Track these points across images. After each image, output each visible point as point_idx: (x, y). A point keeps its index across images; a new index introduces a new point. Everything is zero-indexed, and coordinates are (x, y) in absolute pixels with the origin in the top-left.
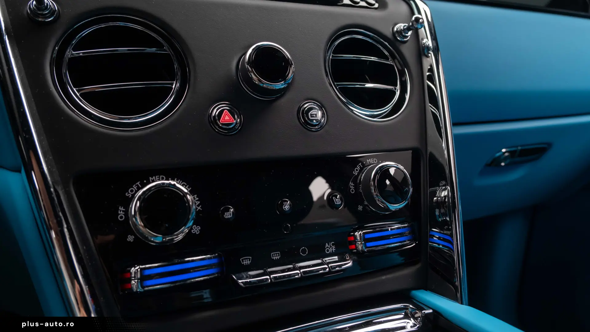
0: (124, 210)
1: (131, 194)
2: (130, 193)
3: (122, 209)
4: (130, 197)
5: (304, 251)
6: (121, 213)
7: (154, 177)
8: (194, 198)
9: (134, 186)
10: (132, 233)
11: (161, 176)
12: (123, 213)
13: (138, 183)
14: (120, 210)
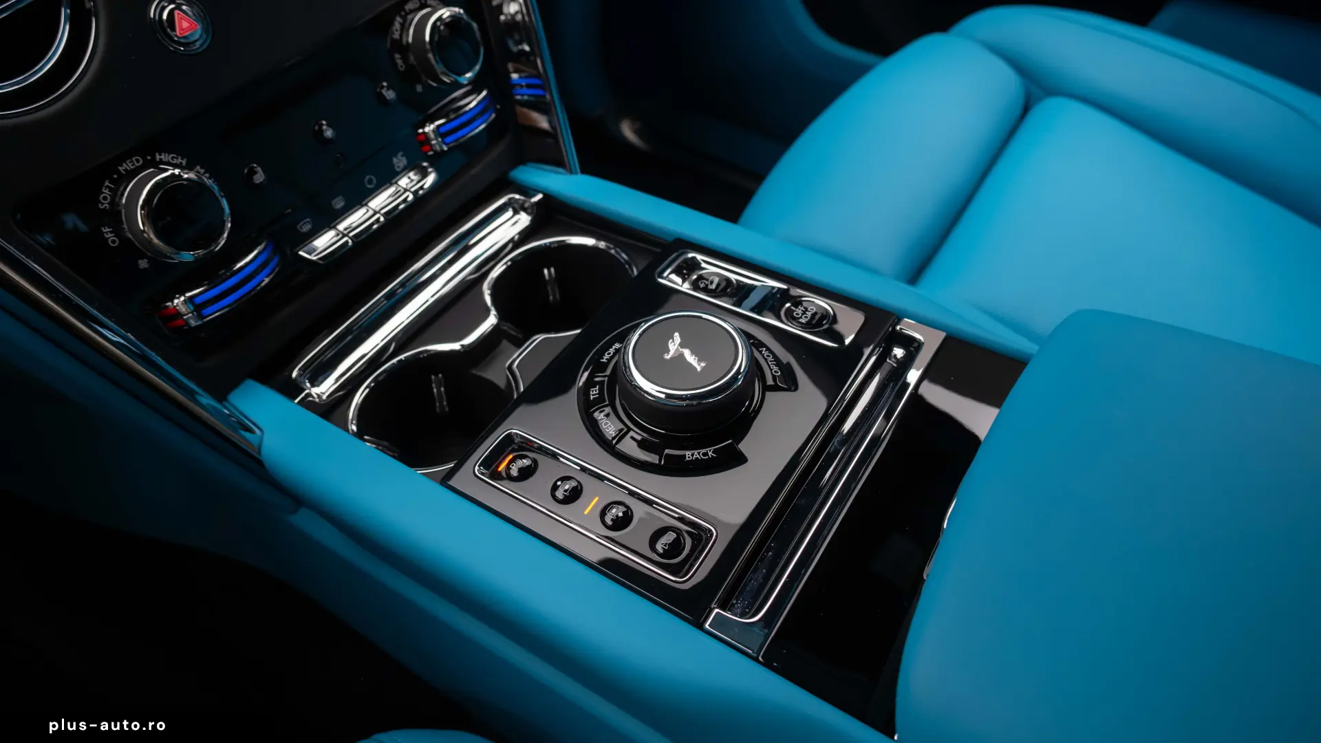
0: (111, 229)
1: (108, 204)
2: (104, 202)
3: (108, 230)
4: (107, 208)
5: (370, 182)
6: (110, 235)
7: (124, 165)
8: (198, 172)
9: (104, 191)
10: (143, 256)
11: (134, 159)
12: (113, 235)
13: (107, 183)
14: (107, 233)
